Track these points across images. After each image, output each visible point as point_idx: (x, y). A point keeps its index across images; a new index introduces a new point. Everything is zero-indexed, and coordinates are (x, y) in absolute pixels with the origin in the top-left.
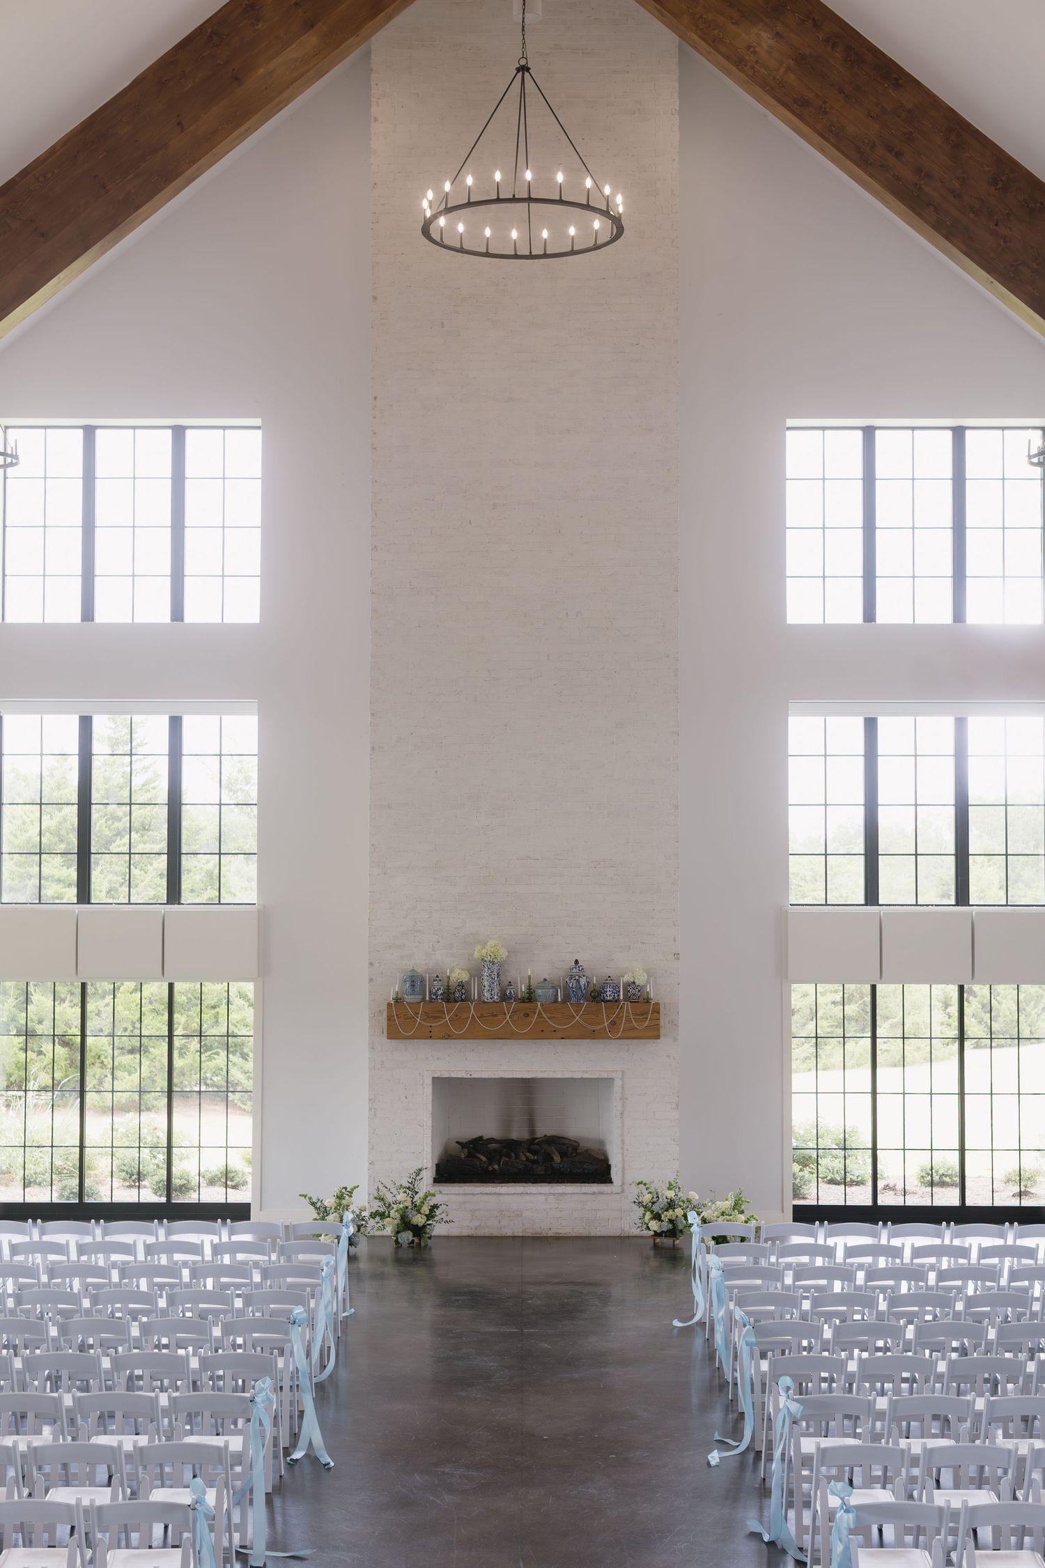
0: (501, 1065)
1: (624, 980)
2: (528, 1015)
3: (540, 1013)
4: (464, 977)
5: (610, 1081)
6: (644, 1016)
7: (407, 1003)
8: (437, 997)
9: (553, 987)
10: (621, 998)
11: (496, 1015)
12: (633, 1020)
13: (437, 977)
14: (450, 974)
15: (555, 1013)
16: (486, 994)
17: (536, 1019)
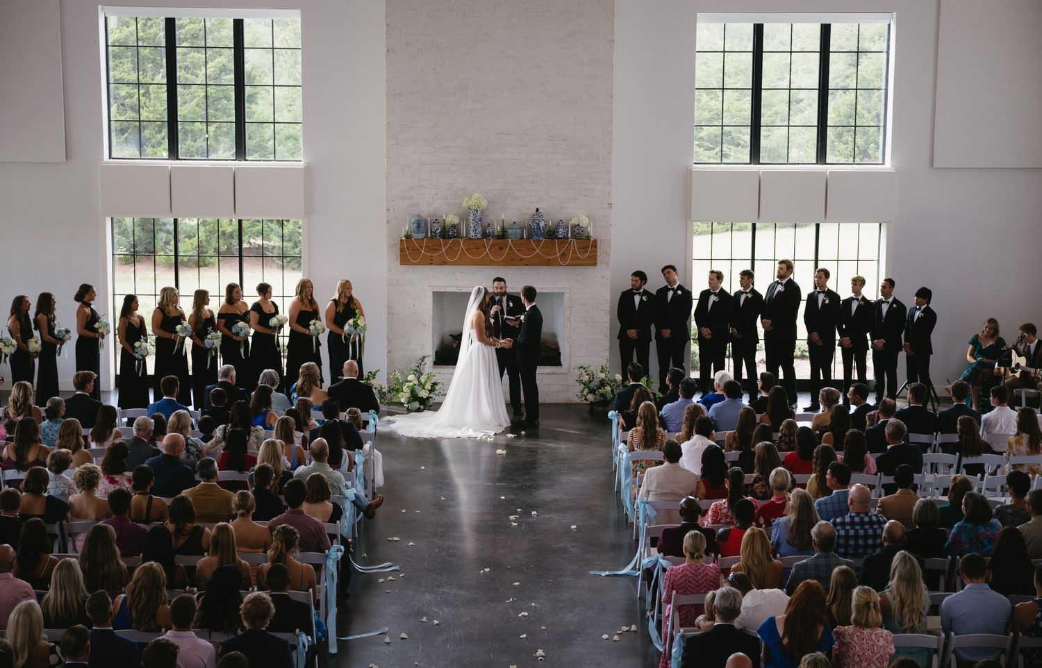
1: (572, 223)
2: (502, 249)
3: (510, 247)
4: (456, 221)
5: (561, 295)
6: (586, 249)
7: (415, 239)
8: (436, 234)
9: (520, 228)
10: (570, 236)
11: (479, 248)
12: (577, 252)
13: (436, 220)
14: (446, 217)
15: (522, 247)
16: (471, 233)
17: (508, 251)
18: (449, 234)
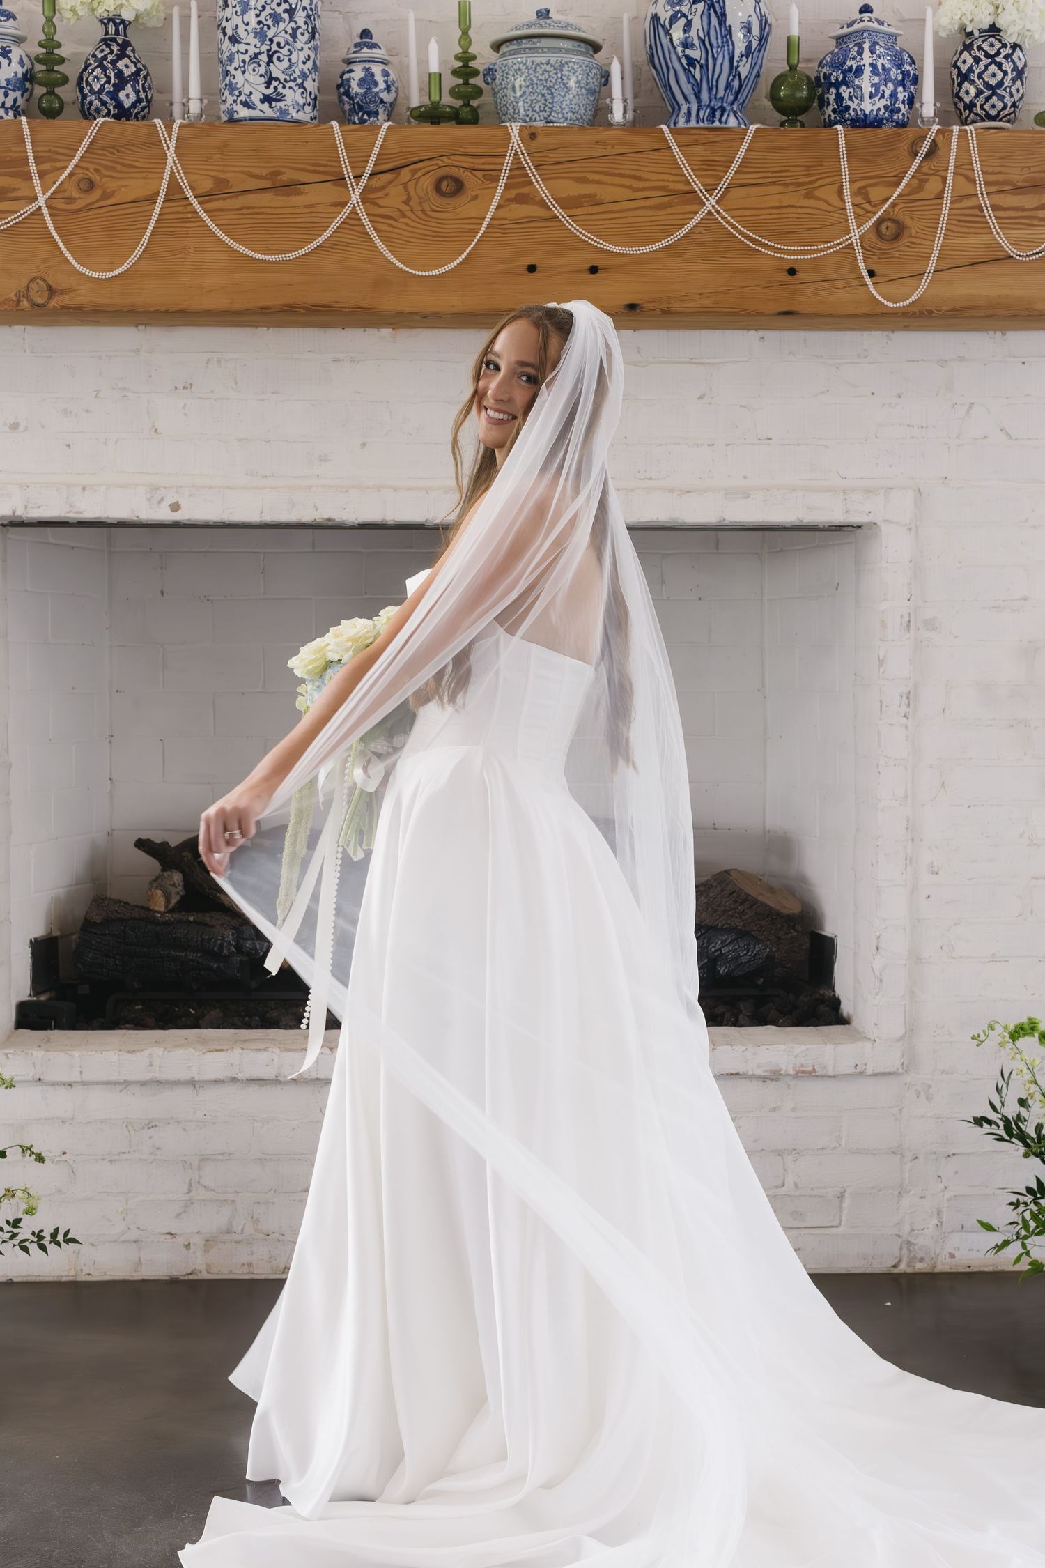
0: (324, 459)
1: (945, 21)
2: (458, 187)
3: (517, 177)
10: (928, 108)
11: (293, 187)
15: (599, 182)
16: (239, 79)
17: (499, 207)
18: (86, 91)
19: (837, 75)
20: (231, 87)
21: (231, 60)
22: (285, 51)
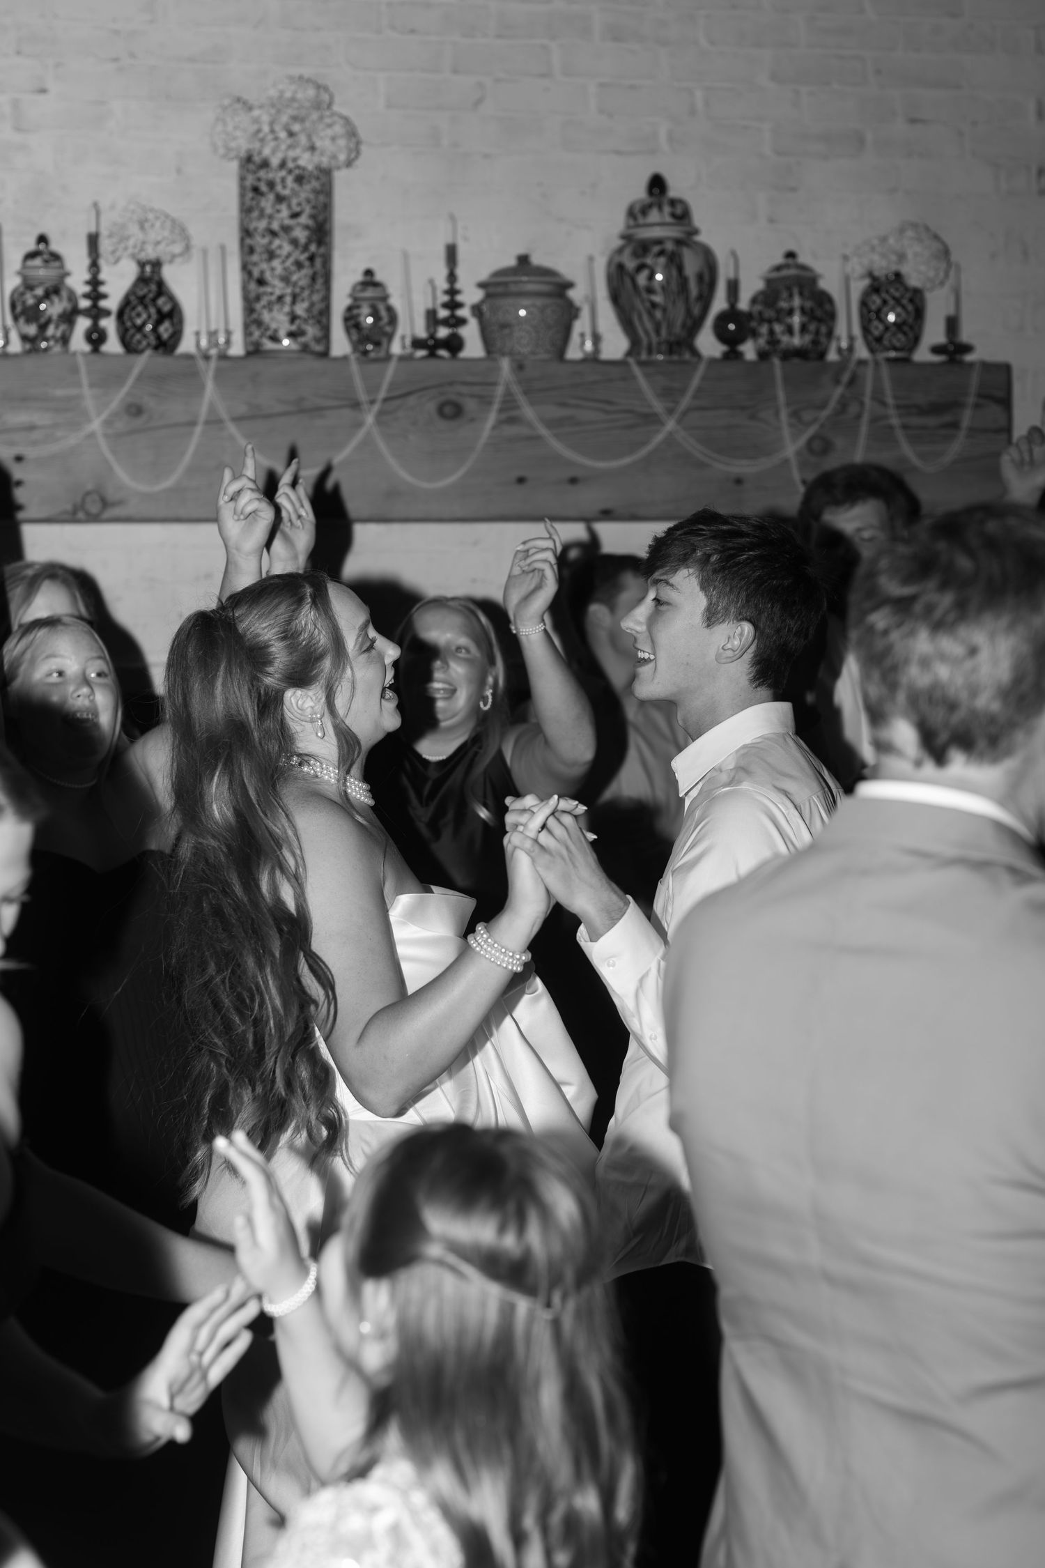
3: (509, 403)
6: (947, 418)
8: (43, 327)
11: (318, 410)
12: (900, 434)
15: (577, 406)
16: (266, 316)
17: (494, 428)
18: (129, 324)
19: (769, 313)
20: (259, 323)
21: (258, 298)
22: (306, 293)
